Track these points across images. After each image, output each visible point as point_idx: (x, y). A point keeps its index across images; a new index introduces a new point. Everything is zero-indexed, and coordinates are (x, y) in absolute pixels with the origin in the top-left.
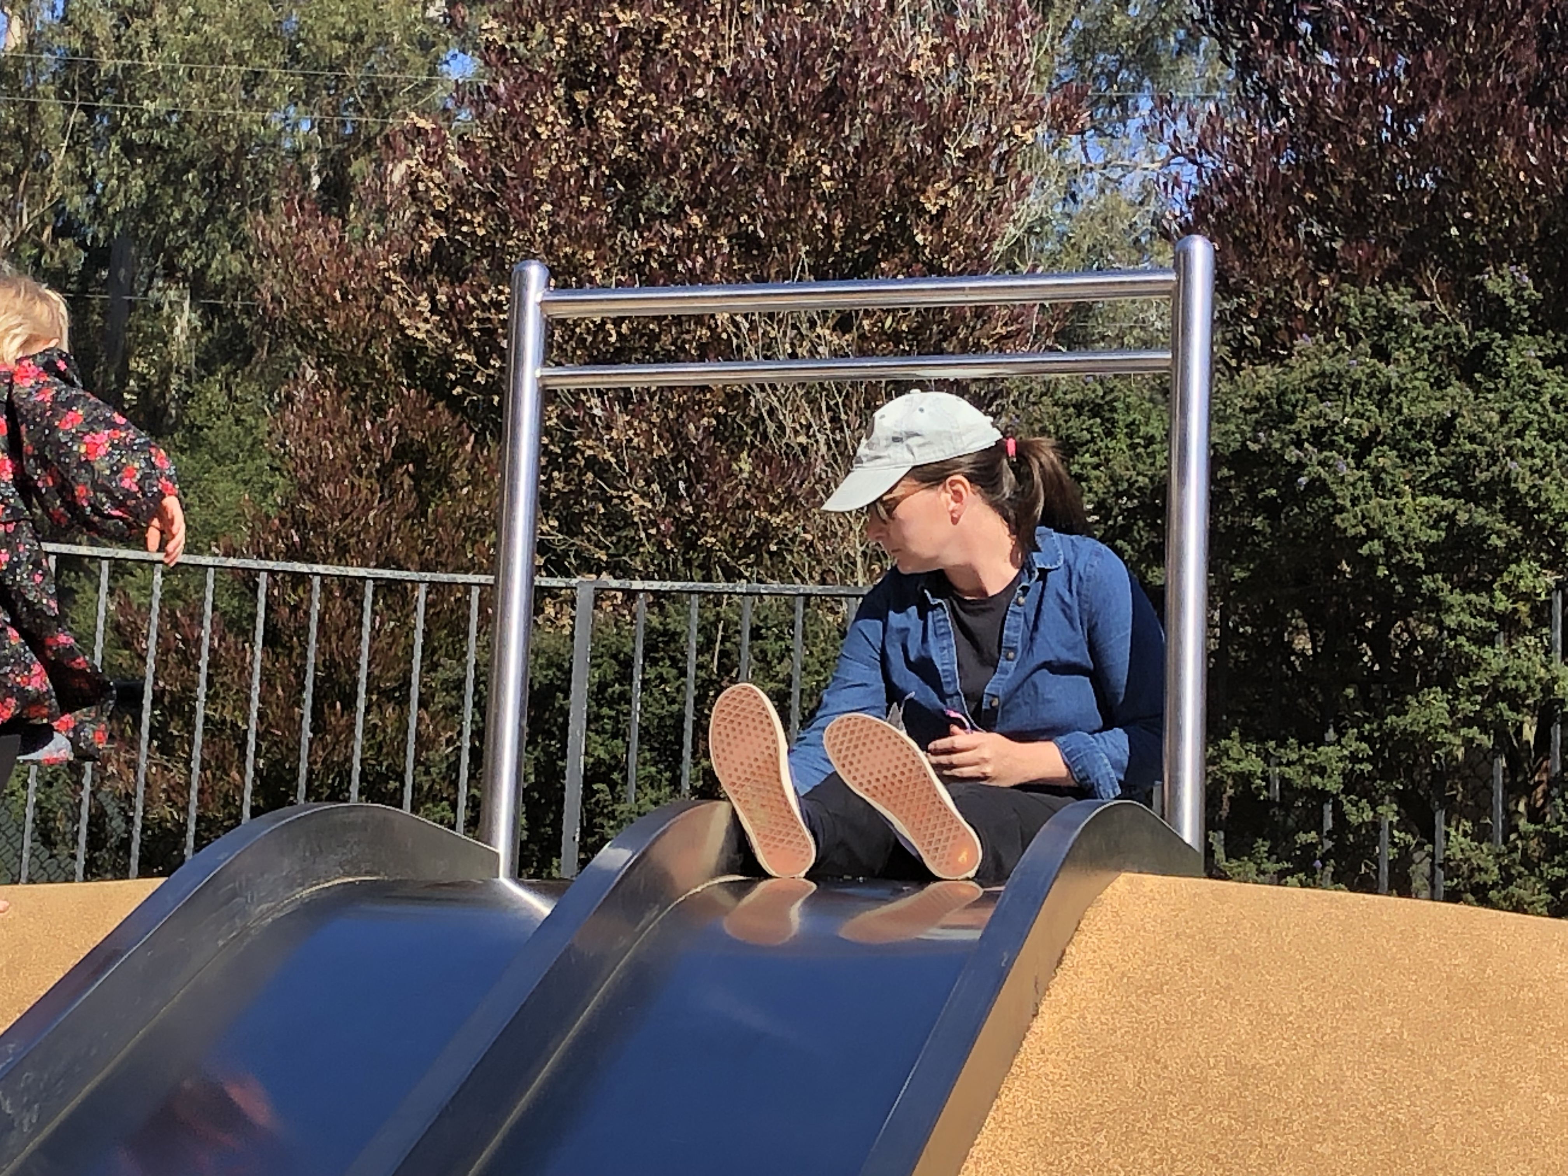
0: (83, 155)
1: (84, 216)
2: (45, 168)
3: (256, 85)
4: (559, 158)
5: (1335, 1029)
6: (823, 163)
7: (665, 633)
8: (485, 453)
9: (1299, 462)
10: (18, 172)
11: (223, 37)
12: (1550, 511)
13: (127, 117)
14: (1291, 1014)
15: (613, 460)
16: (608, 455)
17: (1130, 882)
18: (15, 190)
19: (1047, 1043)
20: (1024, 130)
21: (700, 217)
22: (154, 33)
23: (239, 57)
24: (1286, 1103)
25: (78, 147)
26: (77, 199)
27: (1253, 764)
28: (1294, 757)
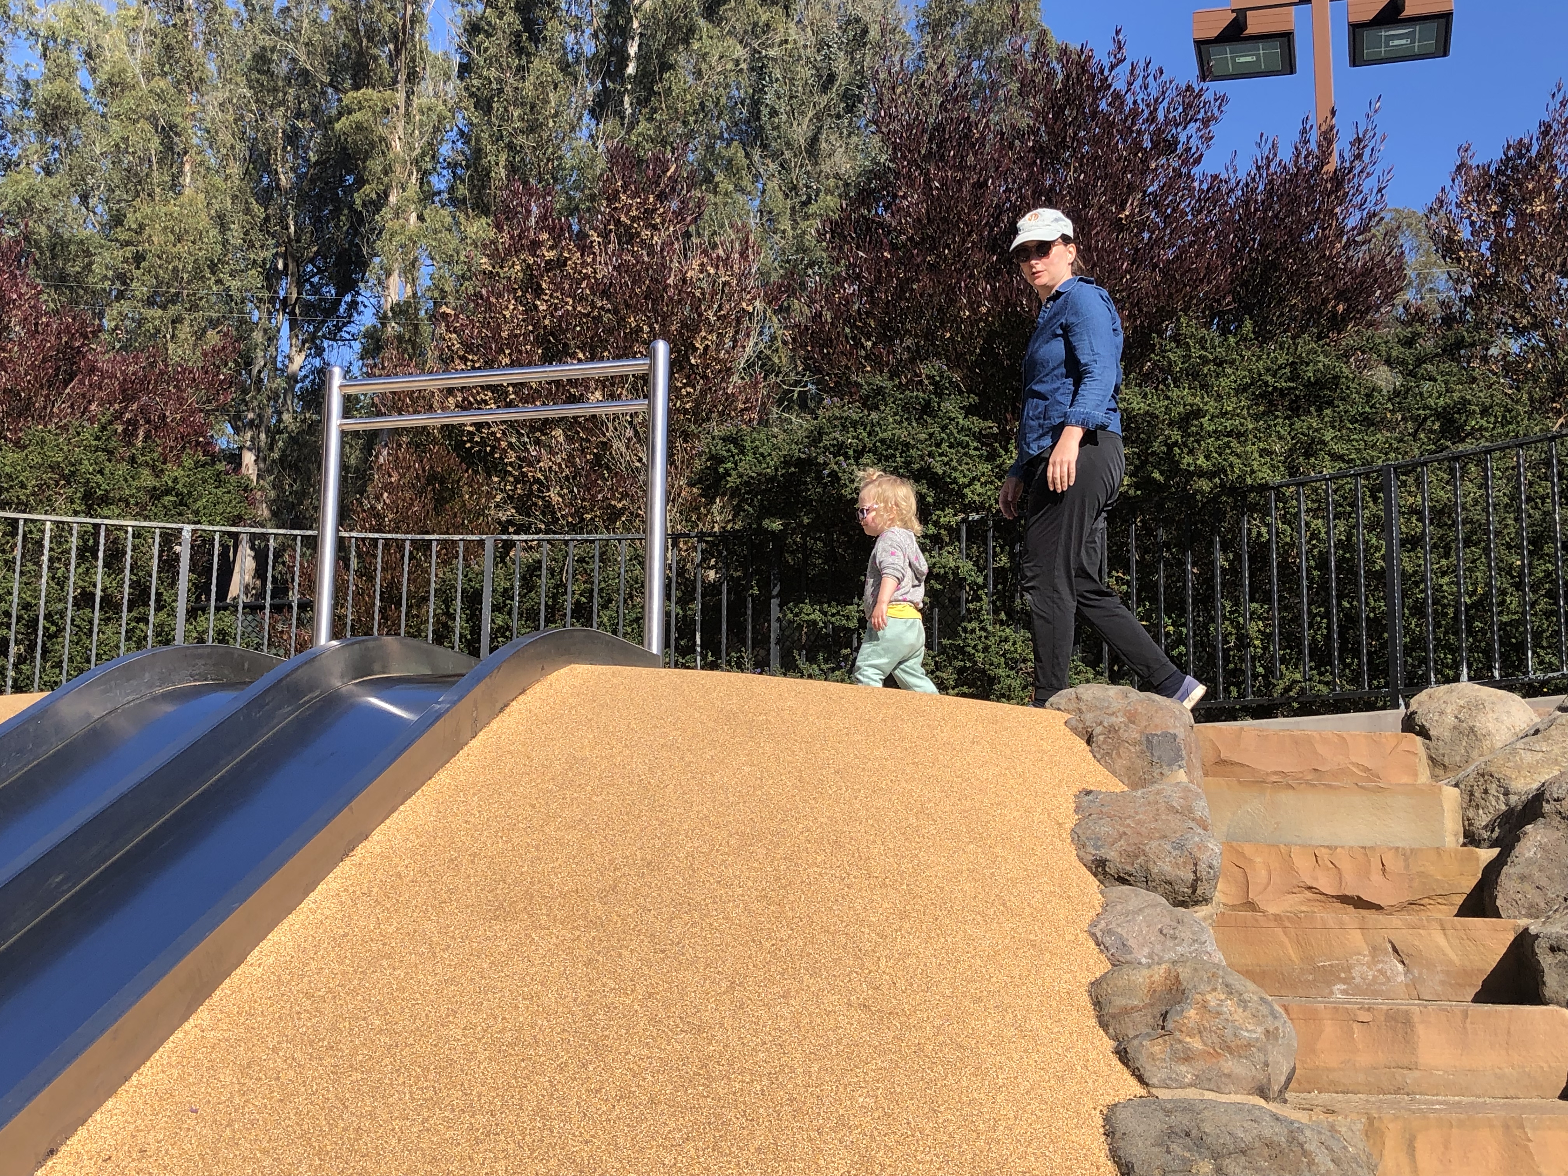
9: (825, 462)
12: (957, 483)
15: (543, 478)
16: (539, 475)
17: (570, 669)
27: (817, 616)
28: (834, 611)
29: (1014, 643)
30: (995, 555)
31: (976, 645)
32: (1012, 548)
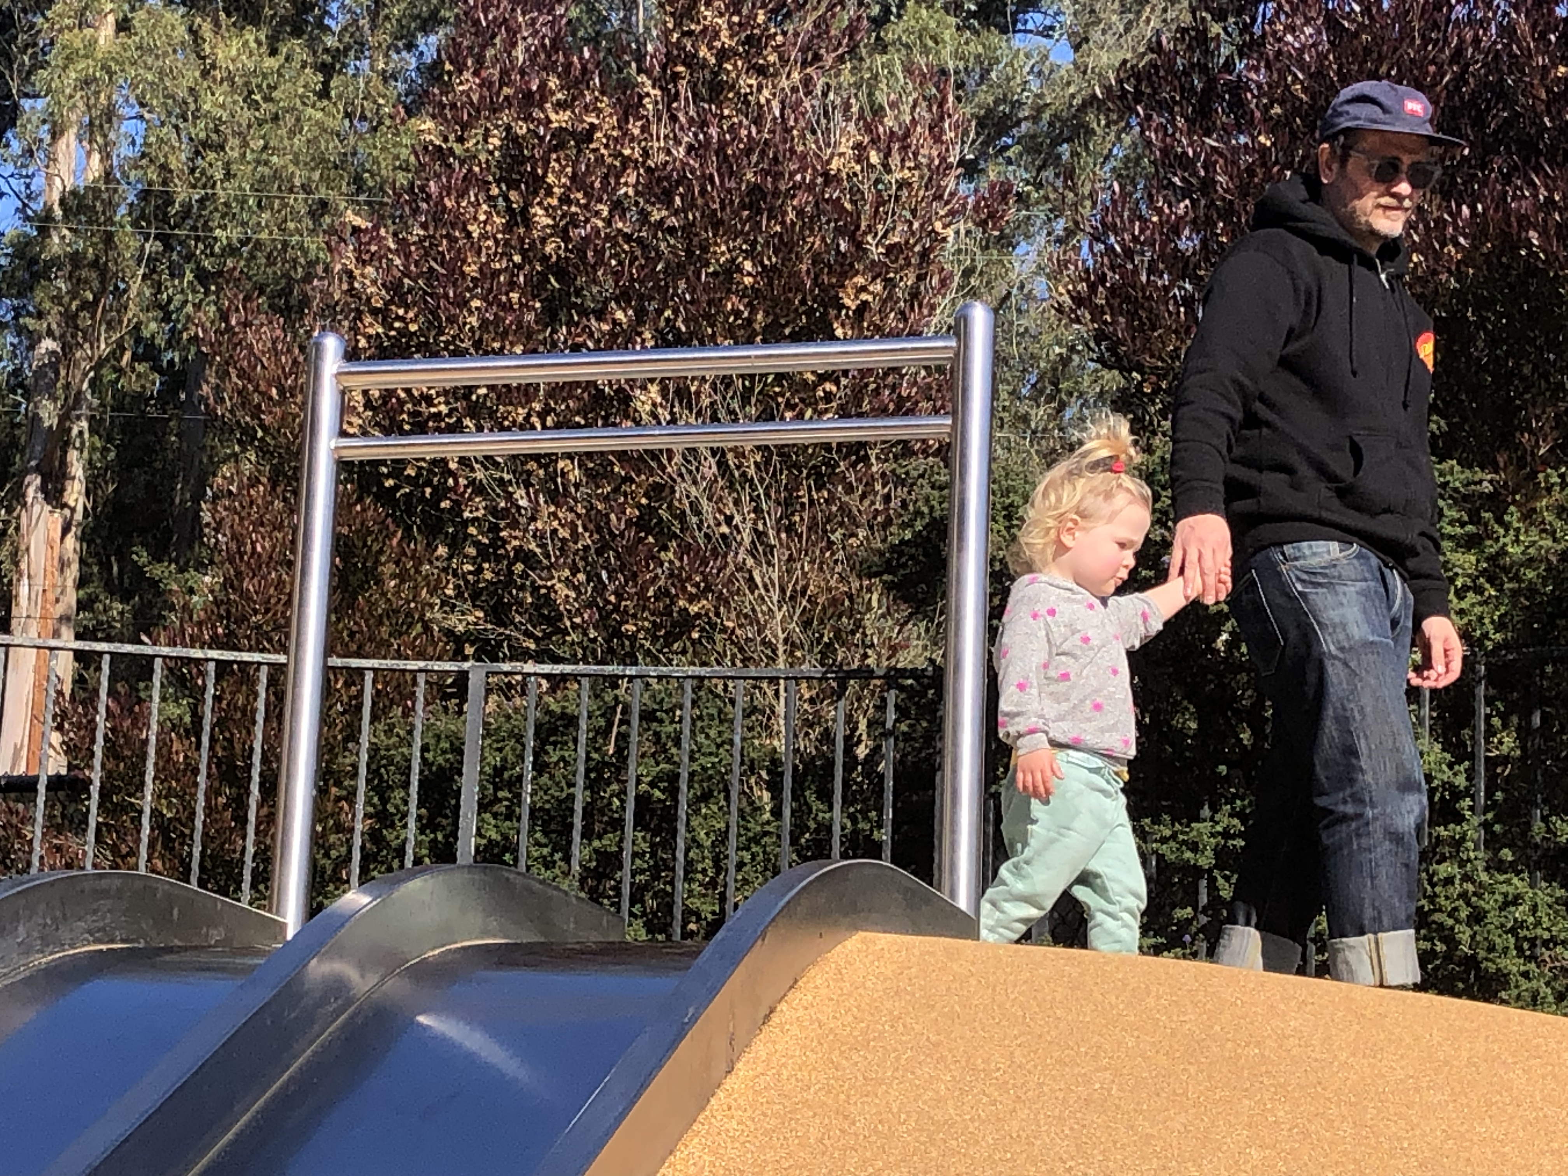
0: (160, 284)
1: (160, 341)
2: (121, 296)
3: (322, 215)
4: (488, 255)
5: (1040, 1085)
6: (745, 259)
7: (563, 715)
8: (412, 546)
10: (96, 301)
11: (291, 168)
13: (201, 246)
14: (999, 1069)
15: (538, 551)
16: (533, 546)
17: (863, 941)
18: (93, 318)
19: (735, 1100)
20: (945, 227)
21: (624, 311)
22: (227, 165)
23: (306, 188)
24: (973, 1158)
25: (155, 276)
26: (153, 326)
28: (1167, 833)
29: (1534, 909)
30: (1490, 732)
31: (1456, 909)
32: (1526, 717)
